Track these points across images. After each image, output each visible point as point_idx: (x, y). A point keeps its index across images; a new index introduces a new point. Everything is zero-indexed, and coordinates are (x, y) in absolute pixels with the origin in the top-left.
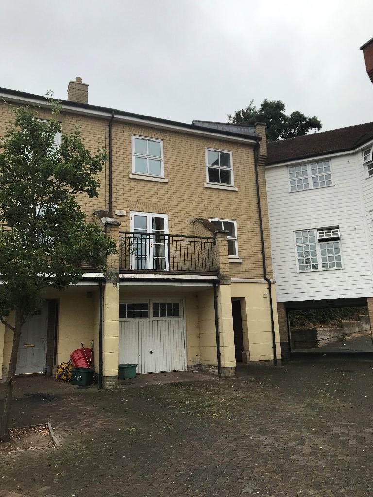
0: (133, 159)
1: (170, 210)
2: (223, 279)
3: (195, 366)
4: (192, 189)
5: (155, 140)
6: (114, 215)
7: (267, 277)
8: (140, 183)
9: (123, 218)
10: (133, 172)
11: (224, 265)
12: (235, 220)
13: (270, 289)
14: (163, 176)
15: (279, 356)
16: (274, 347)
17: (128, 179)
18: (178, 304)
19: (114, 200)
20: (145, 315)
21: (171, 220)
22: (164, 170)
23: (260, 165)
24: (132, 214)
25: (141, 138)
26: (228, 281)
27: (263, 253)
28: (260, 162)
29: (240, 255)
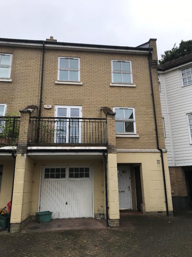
0: (59, 71)
1: (84, 103)
2: (111, 149)
3: (100, 214)
4: (101, 88)
5: (74, 58)
6: (43, 108)
7: (160, 147)
8: (62, 87)
9: (50, 110)
10: (58, 79)
11: (112, 138)
12: (134, 107)
13: (162, 156)
14: (79, 81)
15: (171, 208)
16: (166, 202)
17: (54, 85)
18: (88, 168)
19: (44, 99)
20: (63, 176)
21: (84, 109)
22: (81, 77)
23: (153, 68)
24: (57, 107)
25: (64, 58)
26: (115, 150)
27: (156, 130)
28: (153, 65)
29: (138, 132)
